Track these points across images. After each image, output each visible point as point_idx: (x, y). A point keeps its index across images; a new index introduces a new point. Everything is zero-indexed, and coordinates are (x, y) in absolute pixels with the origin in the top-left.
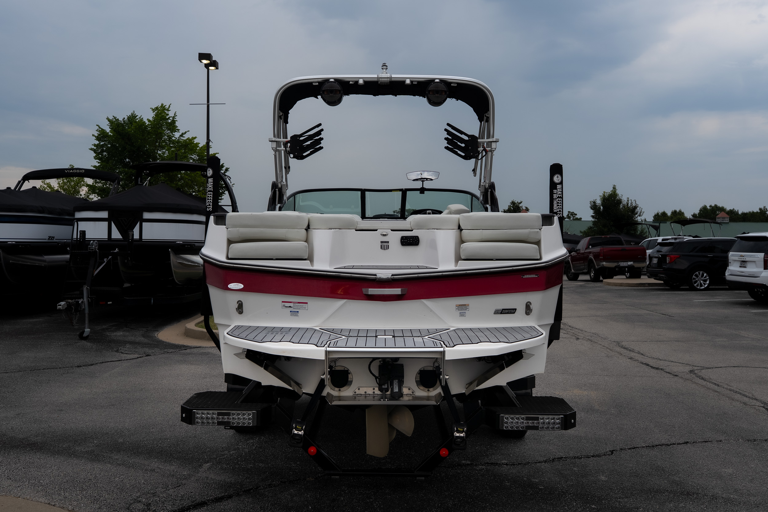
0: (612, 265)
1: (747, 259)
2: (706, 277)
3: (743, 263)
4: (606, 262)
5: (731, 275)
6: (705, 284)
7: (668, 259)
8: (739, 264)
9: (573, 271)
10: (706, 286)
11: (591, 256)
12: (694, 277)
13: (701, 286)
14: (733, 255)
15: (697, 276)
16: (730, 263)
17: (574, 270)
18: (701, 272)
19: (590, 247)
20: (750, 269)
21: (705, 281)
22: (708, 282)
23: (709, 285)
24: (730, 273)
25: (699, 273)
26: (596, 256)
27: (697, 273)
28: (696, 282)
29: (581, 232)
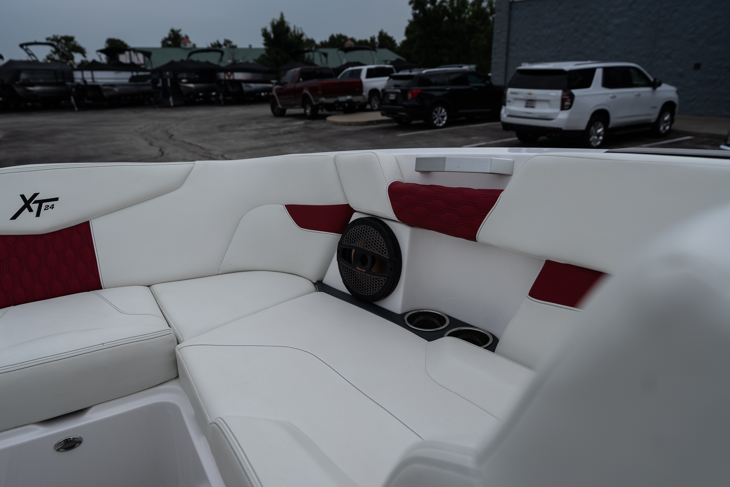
0: (331, 100)
1: (538, 98)
2: (444, 113)
3: (530, 103)
4: (326, 97)
5: (509, 116)
6: (443, 120)
7: (410, 96)
8: (523, 104)
9: (280, 106)
10: (444, 122)
11: (306, 91)
12: (434, 114)
13: (440, 122)
14: (512, 93)
15: (436, 112)
16: (509, 101)
17: (281, 104)
18: (440, 108)
19: (301, 80)
20: (540, 110)
21: (443, 117)
22: (445, 118)
23: (447, 121)
24: (508, 113)
25: (438, 109)
26: (313, 90)
27: (436, 109)
28: (435, 119)
29: (255, 60)
